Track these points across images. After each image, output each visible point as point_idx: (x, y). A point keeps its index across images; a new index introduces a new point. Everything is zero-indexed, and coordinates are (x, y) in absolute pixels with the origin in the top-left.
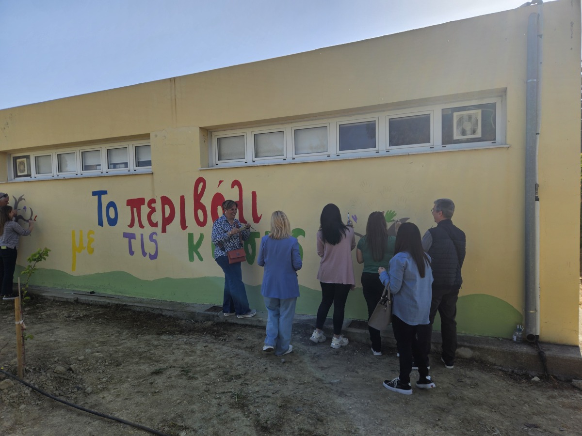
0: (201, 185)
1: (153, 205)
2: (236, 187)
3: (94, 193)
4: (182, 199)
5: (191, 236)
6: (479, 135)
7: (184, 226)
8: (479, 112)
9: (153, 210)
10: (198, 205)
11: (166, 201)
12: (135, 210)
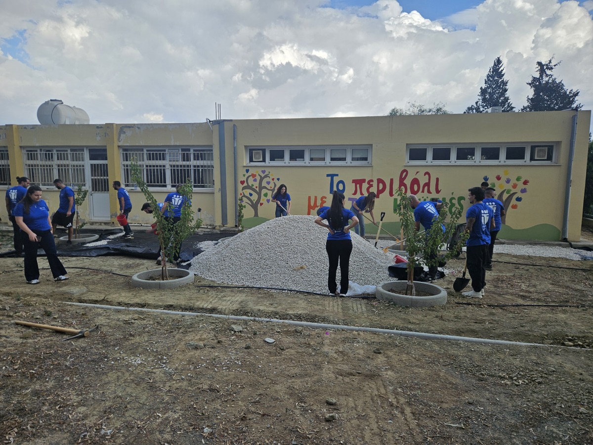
0: (405, 174)
1: (371, 183)
2: (427, 175)
3: (328, 175)
4: (392, 180)
5: (396, 200)
6: (546, 158)
7: (391, 194)
8: (547, 148)
9: (371, 186)
10: (402, 183)
11: (380, 181)
12: (358, 185)
